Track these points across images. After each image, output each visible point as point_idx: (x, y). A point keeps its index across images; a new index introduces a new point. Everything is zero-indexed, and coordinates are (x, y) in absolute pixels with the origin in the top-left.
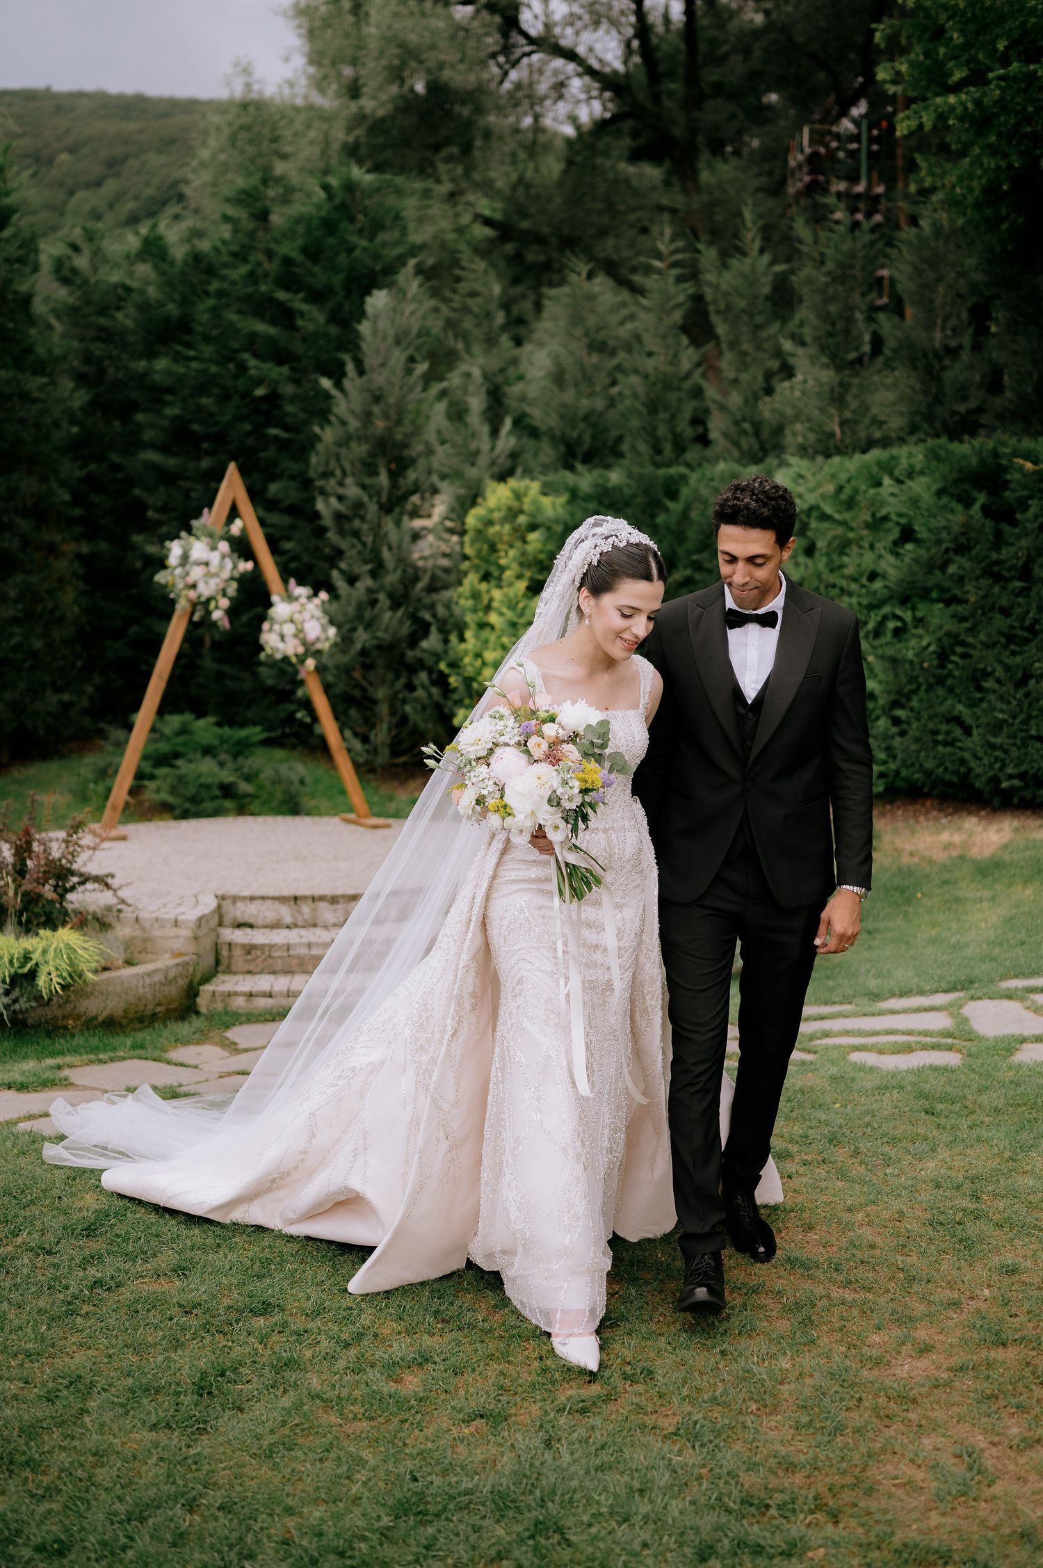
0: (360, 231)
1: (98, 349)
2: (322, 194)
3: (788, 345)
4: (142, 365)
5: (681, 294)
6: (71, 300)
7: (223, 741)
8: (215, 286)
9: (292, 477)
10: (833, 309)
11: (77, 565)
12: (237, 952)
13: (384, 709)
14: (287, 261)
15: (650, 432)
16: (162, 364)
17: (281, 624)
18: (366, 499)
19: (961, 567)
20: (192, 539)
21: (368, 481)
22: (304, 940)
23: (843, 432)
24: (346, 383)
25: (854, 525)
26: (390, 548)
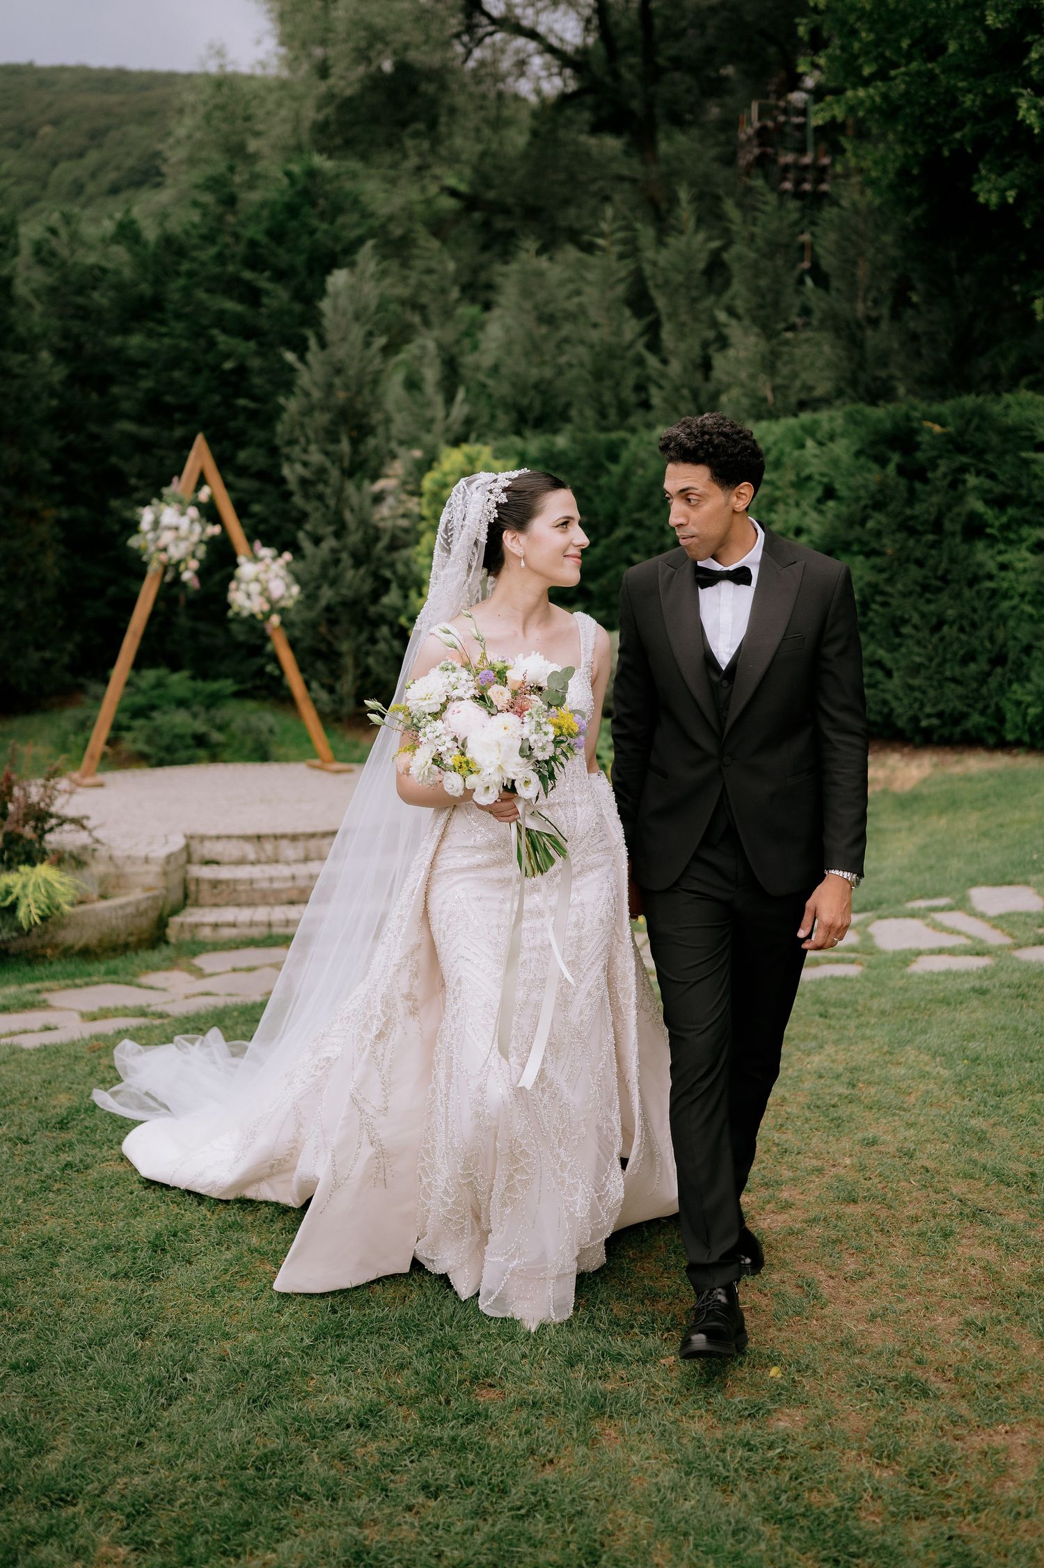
0: (322, 216)
1: (76, 326)
2: (286, 181)
3: (722, 316)
4: (117, 341)
5: (623, 269)
6: (49, 281)
7: (196, 693)
8: (185, 266)
9: (260, 445)
10: (763, 282)
11: (57, 530)
12: (205, 887)
13: (348, 661)
14: (253, 244)
15: (596, 398)
16: (136, 340)
17: (248, 583)
18: (328, 464)
19: (879, 523)
20: (163, 506)
21: (331, 448)
22: (267, 875)
23: (775, 397)
24: (309, 357)
25: (780, 484)
26: (352, 510)
